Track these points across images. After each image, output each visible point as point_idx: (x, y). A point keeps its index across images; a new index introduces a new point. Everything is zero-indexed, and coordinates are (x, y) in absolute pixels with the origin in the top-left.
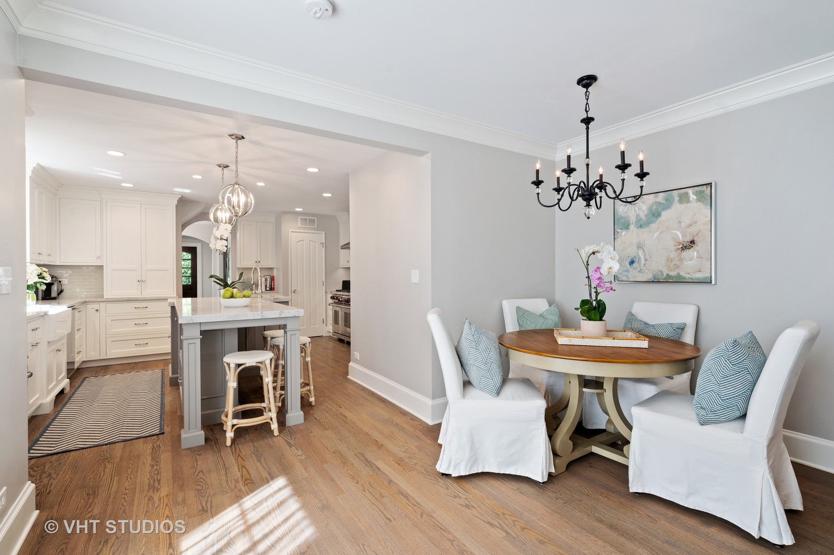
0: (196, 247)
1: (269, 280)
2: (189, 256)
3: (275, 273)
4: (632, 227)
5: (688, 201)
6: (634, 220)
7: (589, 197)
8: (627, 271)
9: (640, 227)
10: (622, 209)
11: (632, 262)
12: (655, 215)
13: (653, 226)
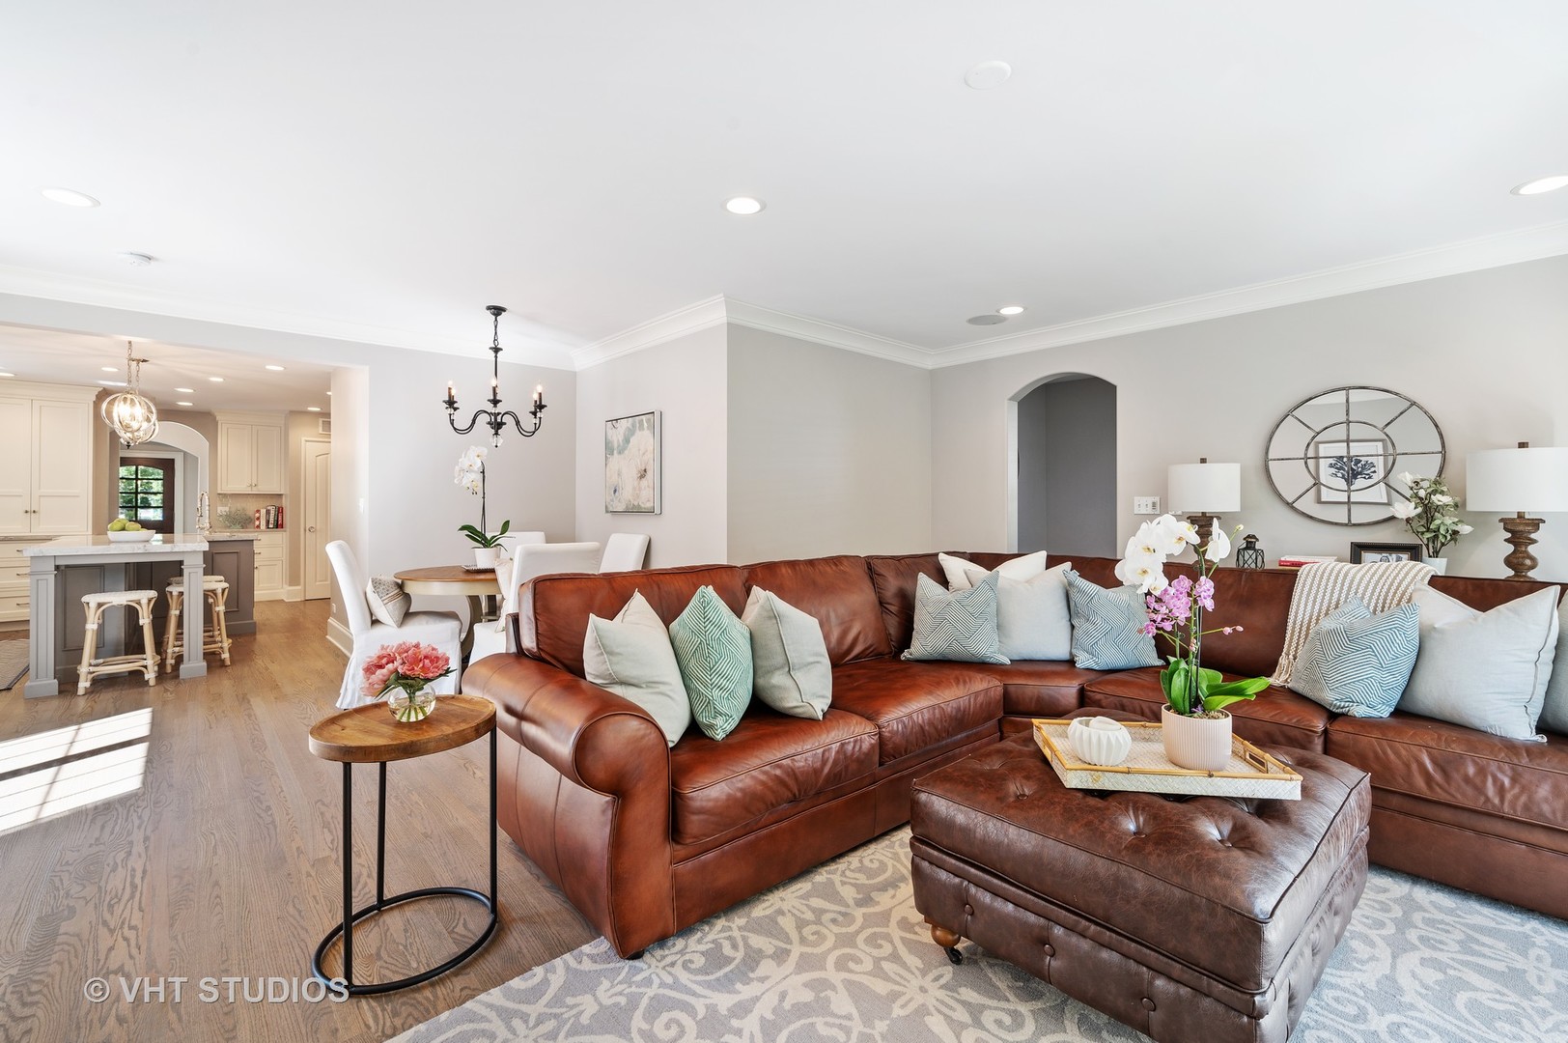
0: (173, 460)
1: (273, 512)
2: (159, 473)
3: (285, 503)
4: (615, 452)
5: (643, 429)
6: (616, 445)
7: (497, 426)
8: (612, 500)
9: (620, 453)
10: (610, 433)
11: (615, 491)
12: (627, 441)
13: (626, 452)
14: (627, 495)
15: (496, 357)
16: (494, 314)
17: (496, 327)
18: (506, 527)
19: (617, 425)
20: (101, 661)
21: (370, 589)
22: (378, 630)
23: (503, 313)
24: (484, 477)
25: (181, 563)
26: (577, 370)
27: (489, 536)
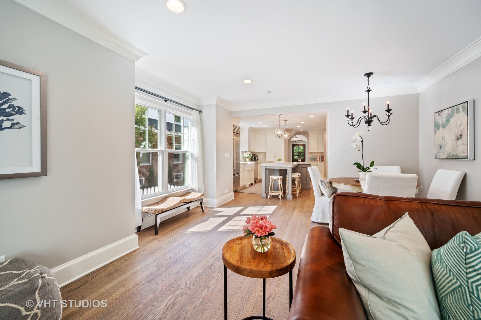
1: (321, 157)
3: (324, 155)
4: (441, 128)
5: (460, 112)
6: (441, 124)
7: (369, 122)
8: (439, 152)
9: (443, 128)
10: (437, 118)
11: (441, 148)
12: (448, 120)
13: (448, 127)
14: (448, 149)
15: (369, 94)
16: (367, 77)
17: (368, 81)
18: (372, 164)
19: (442, 113)
20: (274, 191)
21: (320, 183)
22: (323, 197)
23: (372, 75)
24: (363, 143)
25: (287, 170)
26: (419, 92)
27: (365, 167)
